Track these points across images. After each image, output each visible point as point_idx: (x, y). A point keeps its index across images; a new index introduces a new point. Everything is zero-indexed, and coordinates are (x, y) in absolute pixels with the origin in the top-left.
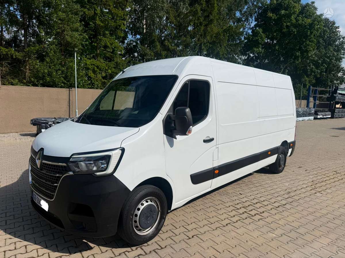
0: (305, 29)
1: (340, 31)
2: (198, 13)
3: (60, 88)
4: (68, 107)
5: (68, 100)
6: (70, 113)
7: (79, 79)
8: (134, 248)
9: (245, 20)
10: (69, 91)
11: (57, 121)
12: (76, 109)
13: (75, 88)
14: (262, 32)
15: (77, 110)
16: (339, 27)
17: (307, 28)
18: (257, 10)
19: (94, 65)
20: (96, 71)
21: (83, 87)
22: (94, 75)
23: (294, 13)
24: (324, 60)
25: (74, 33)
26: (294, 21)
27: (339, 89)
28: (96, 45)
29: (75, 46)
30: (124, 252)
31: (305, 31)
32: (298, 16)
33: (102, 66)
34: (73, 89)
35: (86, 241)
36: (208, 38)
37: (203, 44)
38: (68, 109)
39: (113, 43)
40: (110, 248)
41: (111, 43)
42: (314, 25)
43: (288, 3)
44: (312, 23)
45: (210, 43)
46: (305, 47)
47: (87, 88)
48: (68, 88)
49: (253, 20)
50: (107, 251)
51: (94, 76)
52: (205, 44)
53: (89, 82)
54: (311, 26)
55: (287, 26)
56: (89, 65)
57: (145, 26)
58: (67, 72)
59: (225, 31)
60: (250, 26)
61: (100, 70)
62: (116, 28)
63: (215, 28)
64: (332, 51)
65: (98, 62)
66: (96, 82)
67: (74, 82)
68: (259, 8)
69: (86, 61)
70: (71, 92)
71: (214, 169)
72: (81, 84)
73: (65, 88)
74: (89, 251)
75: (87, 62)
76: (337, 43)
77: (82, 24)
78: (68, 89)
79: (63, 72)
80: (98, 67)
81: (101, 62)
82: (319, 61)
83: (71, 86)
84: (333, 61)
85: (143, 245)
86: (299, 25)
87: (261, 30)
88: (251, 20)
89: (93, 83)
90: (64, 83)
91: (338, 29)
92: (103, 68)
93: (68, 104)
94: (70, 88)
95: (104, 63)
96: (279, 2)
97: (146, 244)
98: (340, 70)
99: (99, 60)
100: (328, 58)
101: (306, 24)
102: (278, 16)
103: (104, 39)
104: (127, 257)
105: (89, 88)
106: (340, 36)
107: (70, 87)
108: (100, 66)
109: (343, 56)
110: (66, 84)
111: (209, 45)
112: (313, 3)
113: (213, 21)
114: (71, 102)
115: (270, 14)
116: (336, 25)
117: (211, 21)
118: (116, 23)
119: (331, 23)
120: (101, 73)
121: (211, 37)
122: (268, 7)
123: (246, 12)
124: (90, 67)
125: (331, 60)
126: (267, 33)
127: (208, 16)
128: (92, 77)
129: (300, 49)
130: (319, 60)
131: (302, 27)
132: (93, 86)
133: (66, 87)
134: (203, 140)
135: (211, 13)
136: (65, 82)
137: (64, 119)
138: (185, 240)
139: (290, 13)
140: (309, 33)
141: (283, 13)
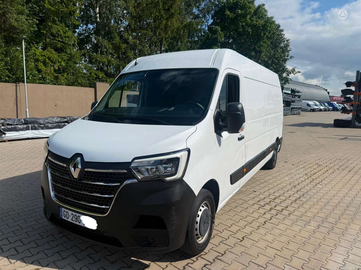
0: (259, 30)
1: (284, 34)
2: (159, 5)
3: (4, 82)
4: (15, 106)
5: (15, 97)
6: (18, 113)
7: (29, 73)
8: (194, 258)
9: (202, 17)
10: (16, 86)
11: (8, 123)
12: (26, 108)
13: (24, 82)
14: (220, 31)
15: (27, 110)
16: (283, 30)
17: (260, 29)
18: (213, 7)
19: (44, 56)
20: (48, 63)
21: (33, 81)
22: (45, 67)
23: (249, 14)
24: (273, 61)
25: (20, 16)
26: (249, 21)
27: (284, 89)
28: (45, 32)
29: (23, 32)
30: (187, 265)
31: (259, 32)
32: (252, 16)
33: (54, 57)
34: (21, 84)
35: (136, 259)
36: (169, 33)
37: (164, 38)
38: (16, 107)
39: (67, 32)
40: (169, 262)
41: (65, 31)
42: (267, 27)
43: (243, 2)
44: (265, 25)
45: (171, 39)
46: (259, 47)
47: (38, 83)
48: (14, 82)
49: (210, 17)
50: (167, 266)
51: (45, 69)
52: (166, 39)
53: (40, 76)
54: (264, 27)
55: (242, 26)
56: (39, 56)
57: (98, 15)
58: (12, 64)
59: (185, 26)
60: (208, 23)
61: (52, 61)
62: (70, 14)
63: (175, 23)
64: (279, 53)
65: (49, 53)
66: (47, 76)
67: (21, 76)
68: (216, 6)
69: (35, 51)
70: (18, 87)
71: (243, 167)
72: (30, 78)
73: (10, 83)
74: (146, 269)
75: (37, 53)
76: (282, 45)
77: (29, 6)
78: (15, 84)
79: (6, 63)
80: (49, 58)
81: (52, 53)
82: (269, 62)
83: (18, 80)
84: (281, 62)
85: (201, 254)
86: (253, 25)
87: (219, 28)
88: (208, 17)
89: (45, 78)
90: (9, 77)
91: (283, 32)
92: (56, 60)
93: (15, 102)
94: (17, 83)
95: (56, 54)
96: (235, 1)
97: (203, 253)
98: (285, 71)
99: (50, 51)
100: (276, 59)
101: (260, 25)
102: (235, 15)
103: (54, 26)
104: (193, 269)
105: (39, 83)
106: (284, 39)
107: (16, 81)
108: (51, 57)
109: (287, 58)
110: (11, 77)
111: (169, 41)
112: (264, 5)
113: (174, 16)
114: (18, 100)
115: (228, 13)
116: (281, 28)
117: (172, 15)
118: (68, 8)
119: (276, 26)
120: (54, 65)
121: (172, 32)
122: (225, 5)
123: (203, 9)
124: (41, 58)
125: (279, 61)
126: (225, 32)
127: (169, 9)
128: (43, 70)
129: (254, 49)
130: (269, 60)
131: (256, 28)
132: (44, 80)
133: (12, 81)
134: (238, 139)
135: (171, 6)
136: (10, 75)
137: (15, 120)
138: (238, 243)
139: (246, 13)
140: (262, 34)
141: (240, 12)
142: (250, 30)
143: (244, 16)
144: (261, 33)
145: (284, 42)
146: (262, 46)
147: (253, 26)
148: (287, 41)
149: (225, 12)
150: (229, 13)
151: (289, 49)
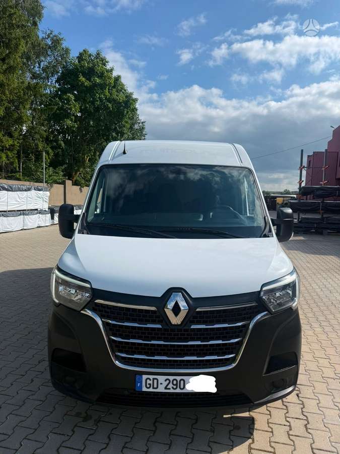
14: (74, 100)
31: (121, 110)
43: (101, 70)
44: (127, 102)
55: (100, 98)
87: (72, 97)
101: (120, 101)
102: (91, 83)
115: (82, 79)
117: (11, 69)
122: (77, 69)
126: (80, 103)
135: (9, 56)
139: (105, 84)
140: (126, 112)
141: (98, 81)
142: (110, 105)
143: (102, 87)
144: (124, 111)
145: (139, 123)
146: (124, 126)
147: (114, 101)
148: (143, 123)
149: (79, 77)
150: (84, 79)
151: (144, 133)
